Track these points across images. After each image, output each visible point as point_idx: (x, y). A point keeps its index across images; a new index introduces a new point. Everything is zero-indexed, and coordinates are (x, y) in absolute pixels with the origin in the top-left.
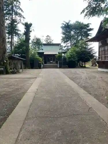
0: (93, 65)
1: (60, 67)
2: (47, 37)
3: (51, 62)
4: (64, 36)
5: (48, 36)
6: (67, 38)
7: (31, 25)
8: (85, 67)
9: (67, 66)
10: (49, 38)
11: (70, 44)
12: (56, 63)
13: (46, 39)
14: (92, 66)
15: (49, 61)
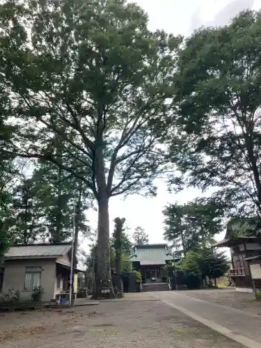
0: (231, 283)
1: (173, 289)
2: (137, 229)
3: (153, 279)
4: (168, 226)
5: (139, 228)
6: (174, 230)
7: (124, 220)
8: (216, 288)
9: (186, 286)
10: (140, 231)
11: (181, 242)
12: (165, 282)
13: (135, 233)
14: (230, 285)
15: (149, 277)
